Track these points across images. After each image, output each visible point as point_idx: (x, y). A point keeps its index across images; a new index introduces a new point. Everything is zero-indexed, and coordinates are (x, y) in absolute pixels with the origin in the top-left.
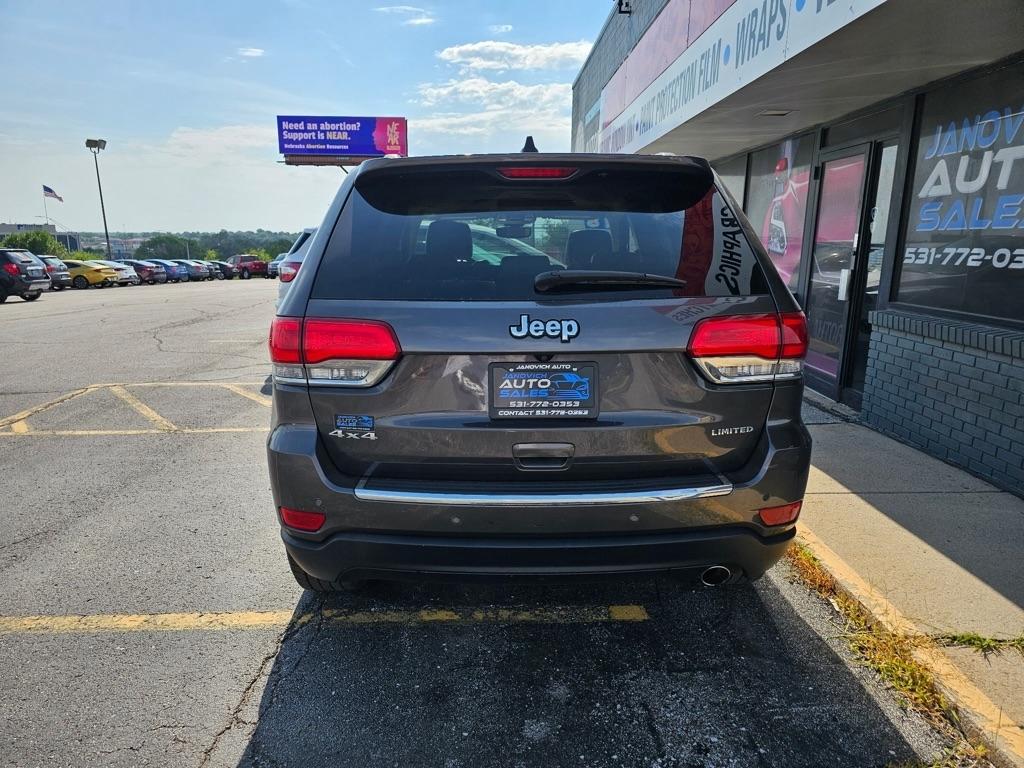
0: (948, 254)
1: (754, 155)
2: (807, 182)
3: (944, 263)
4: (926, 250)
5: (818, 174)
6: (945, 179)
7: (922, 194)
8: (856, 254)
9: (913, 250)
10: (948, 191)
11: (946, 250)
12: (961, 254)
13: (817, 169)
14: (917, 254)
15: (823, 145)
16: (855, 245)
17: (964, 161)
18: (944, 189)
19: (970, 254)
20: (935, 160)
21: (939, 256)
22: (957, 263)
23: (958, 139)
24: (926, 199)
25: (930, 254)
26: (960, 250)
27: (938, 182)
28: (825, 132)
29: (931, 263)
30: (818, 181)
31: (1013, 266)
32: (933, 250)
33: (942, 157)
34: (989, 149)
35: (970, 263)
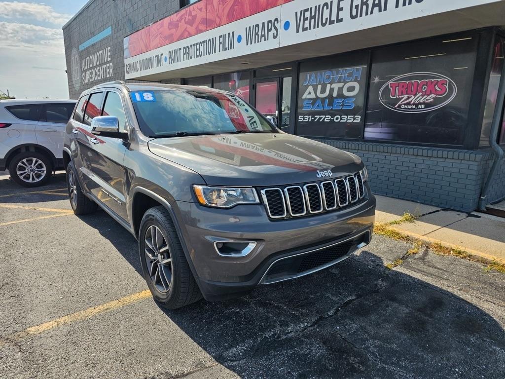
0: (316, 118)
1: (215, 78)
2: (249, 90)
3: (316, 121)
4: (308, 117)
5: (254, 88)
6: (312, 92)
7: (304, 97)
8: (277, 118)
9: (302, 116)
10: (314, 97)
11: (316, 117)
12: (322, 118)
13: (253, 85)
14: (304, 118)
15: (255, 76)
16: (277, 115)
17: (320, 87)
18: (313, 96)
19: (325, 118)
20: (307, 86)
21: (313, 118)
22: (321, 121)
23: (316, 78)
24: (306, 99)
25: (309, 118)
26: (321, 116)
27: (310, 93)
28: (255, 72)
29: (310, 121)
30: (254, 91)
31: (341, 121)
32: (310, 117)
33: (311, 85)
34: (329, 83)
35: (326, 121)
